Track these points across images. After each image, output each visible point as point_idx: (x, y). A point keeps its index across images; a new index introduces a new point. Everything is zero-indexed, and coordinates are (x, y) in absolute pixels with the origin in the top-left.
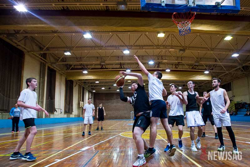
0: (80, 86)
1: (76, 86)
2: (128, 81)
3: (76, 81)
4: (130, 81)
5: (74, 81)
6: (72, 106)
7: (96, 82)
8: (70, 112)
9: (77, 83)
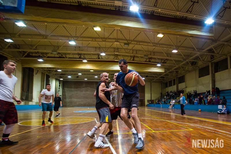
0: (43, 74)
1: (38, 74)
2: (91, 71)
3: (37, 69)
4: (93, 71)
5: (35, 69)
6: (32, 93)
7: (58, 71)
8: (30, 99)
9: (38, 71)
